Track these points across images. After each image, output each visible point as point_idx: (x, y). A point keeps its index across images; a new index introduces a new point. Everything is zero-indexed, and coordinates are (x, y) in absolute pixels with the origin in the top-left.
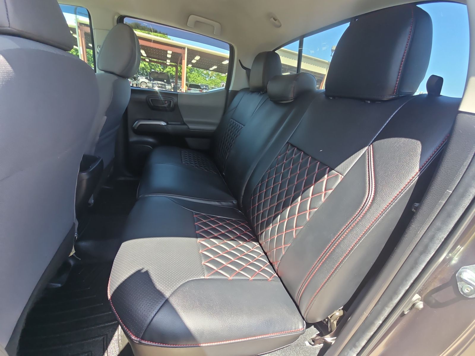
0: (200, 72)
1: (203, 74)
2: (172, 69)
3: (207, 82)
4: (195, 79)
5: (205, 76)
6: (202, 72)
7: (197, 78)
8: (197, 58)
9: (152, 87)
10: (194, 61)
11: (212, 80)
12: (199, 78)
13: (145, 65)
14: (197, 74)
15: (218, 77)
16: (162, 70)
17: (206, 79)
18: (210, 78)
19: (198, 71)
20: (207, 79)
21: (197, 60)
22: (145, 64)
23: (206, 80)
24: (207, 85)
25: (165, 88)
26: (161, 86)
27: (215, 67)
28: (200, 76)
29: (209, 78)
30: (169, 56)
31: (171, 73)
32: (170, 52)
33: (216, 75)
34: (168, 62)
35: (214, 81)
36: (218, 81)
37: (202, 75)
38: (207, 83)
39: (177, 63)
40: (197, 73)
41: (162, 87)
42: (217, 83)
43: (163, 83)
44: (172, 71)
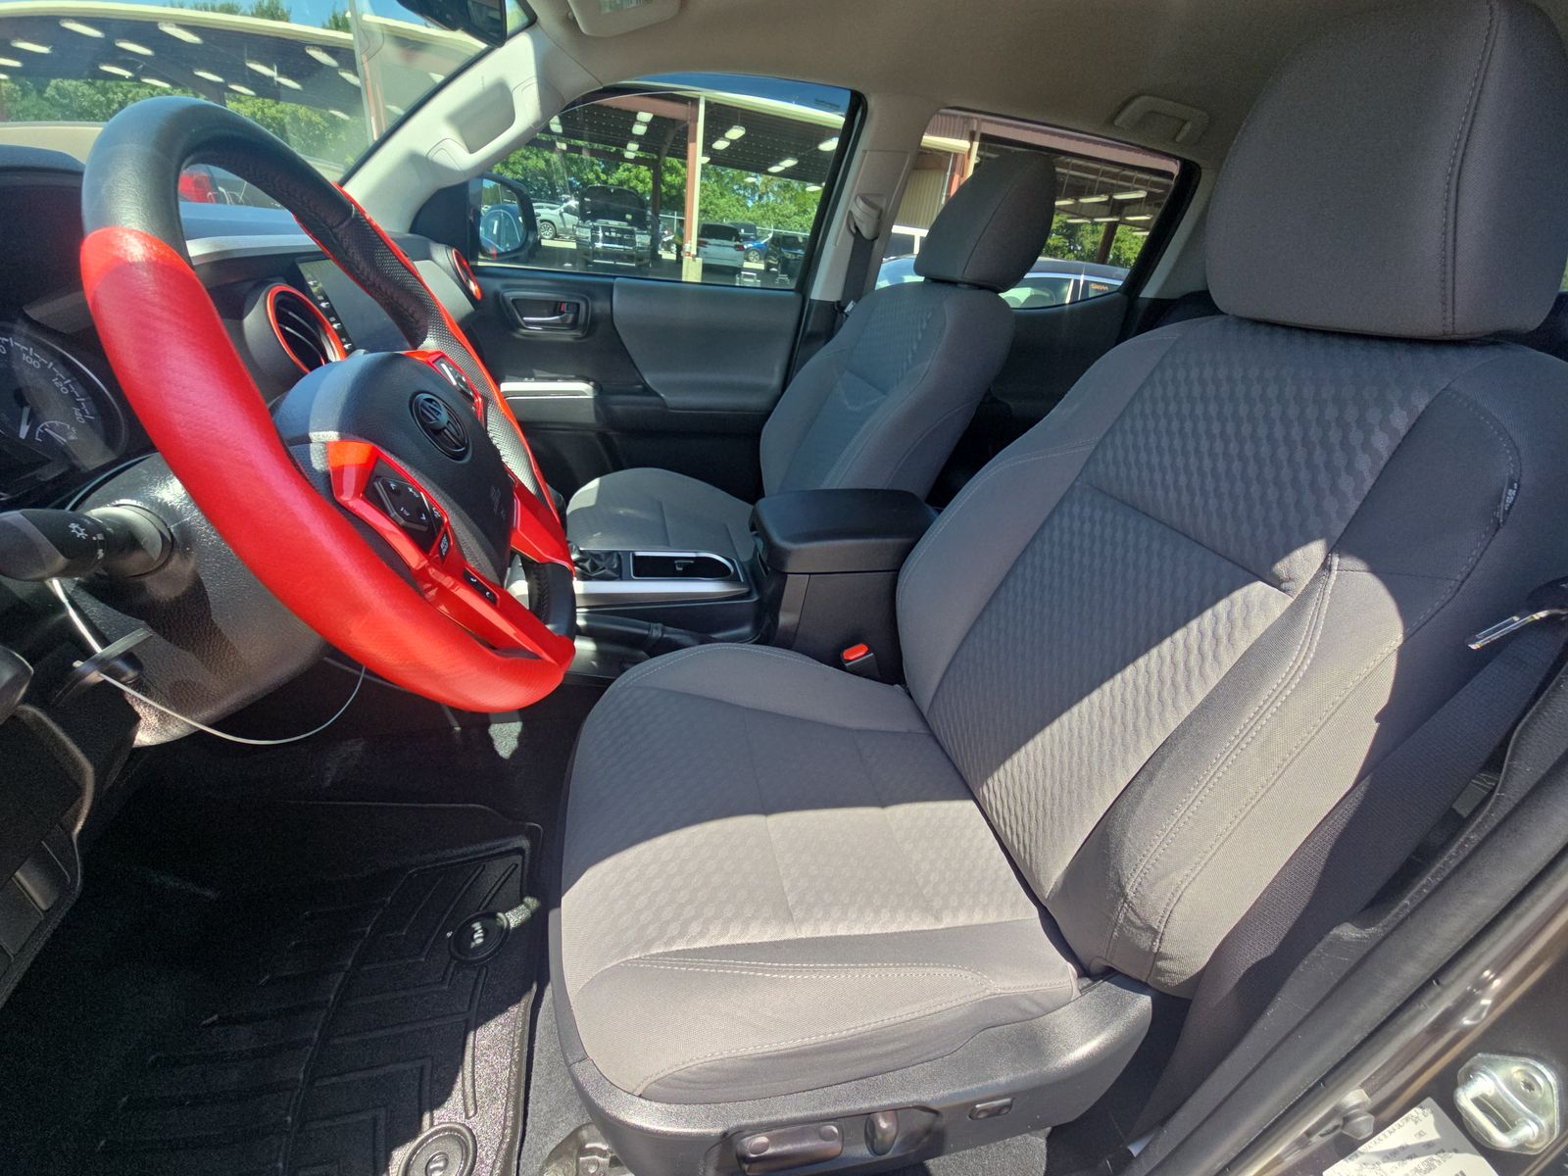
0: (727, 180)
1: (735, 187)
2: (634, 171)
3: (749, 214)
4: (711, 203)
5: (742, 192)
6: (732, 179)
7: (715, 201)
8: (736, 133)
9: (589, 240)
10: (720, 145)
11: (767, 205)
12: (722, 202)
13: (547, 161)
14: (716, 188)
15: (788, 196)
16: (603, 177)
17: (745, 205)
18: (760, 197)
19: (718, 175)
20: (750, 204)
21: (732, 141)
22: (547, 157)
23: (748, 208)
24: (751, 226)
25: (633, 243)
26: (619, 235)
27: (789, 163)
28: (726, 193)
29: (757, 198)
30: (639, 130)
31: (632, 185)
32: (645, 117)
33: (779, 187)
34: (632, 150)
35: (773, 209)
36: (787, 209)
37: (734, 191)
38: (750, 219)
39: (658, 153)
40: (717, 181)
41: (621, 241)
42: (783, 215)
43: (624, 225)
44: (637, 178)
